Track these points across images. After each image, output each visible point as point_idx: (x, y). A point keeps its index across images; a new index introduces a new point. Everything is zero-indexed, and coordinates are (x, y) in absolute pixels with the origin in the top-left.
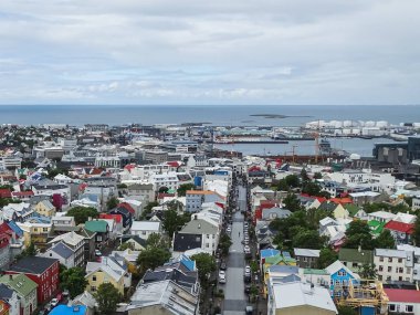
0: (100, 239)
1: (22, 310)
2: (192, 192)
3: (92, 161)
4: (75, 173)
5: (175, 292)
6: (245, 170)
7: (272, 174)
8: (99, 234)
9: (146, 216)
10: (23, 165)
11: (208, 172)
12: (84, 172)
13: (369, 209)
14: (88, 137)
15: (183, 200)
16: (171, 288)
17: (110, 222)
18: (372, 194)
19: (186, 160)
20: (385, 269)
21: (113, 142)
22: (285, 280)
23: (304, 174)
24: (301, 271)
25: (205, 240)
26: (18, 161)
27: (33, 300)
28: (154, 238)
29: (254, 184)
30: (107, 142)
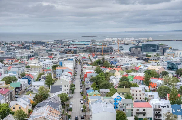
0: (17, 90)
2: (58, 68)
3: (15, 57)
4: (6, 62)
5: (50, 111)
6: (80, 58)
7: (91, 60)
8: (17, 88)
9: (39, 79)
11: (65, 60)
12: (10, 61)
13: (128, 72)
14: (12, 46)
16: (48, 109)
18: (129, 66)
19: (56, 55)
20: (135, 95)
21: (24, 48)
22: (96, 102)
23: (103, 59)
24: (102, 98)
25: (64, 88)
28: (42, 89)
29: (84, 64)
30: (21, 48)
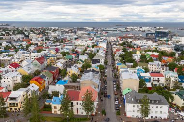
0: (70, 61)
1: (48, 82)
2: (96, 47)
6: (111, 41)
7: (118, 42)
8: (70, 59)
9: (83, 54)
10: (46, 39)
11: (100, 41)
13: (146, 51)
14: (65, 31)
15: (93, 49)
17: (73, 56)
18: (146, 47)
19: (93, 38)
20: (151, 68)
21: (72, 32)
22: (124, 71)
23: (127, 42)
24: (129, 69)
25: (101, 61)
26: (44, 38)
27: (51, 79)
28: (86, 60)
29: (114, 45)
30: (70, 33)
